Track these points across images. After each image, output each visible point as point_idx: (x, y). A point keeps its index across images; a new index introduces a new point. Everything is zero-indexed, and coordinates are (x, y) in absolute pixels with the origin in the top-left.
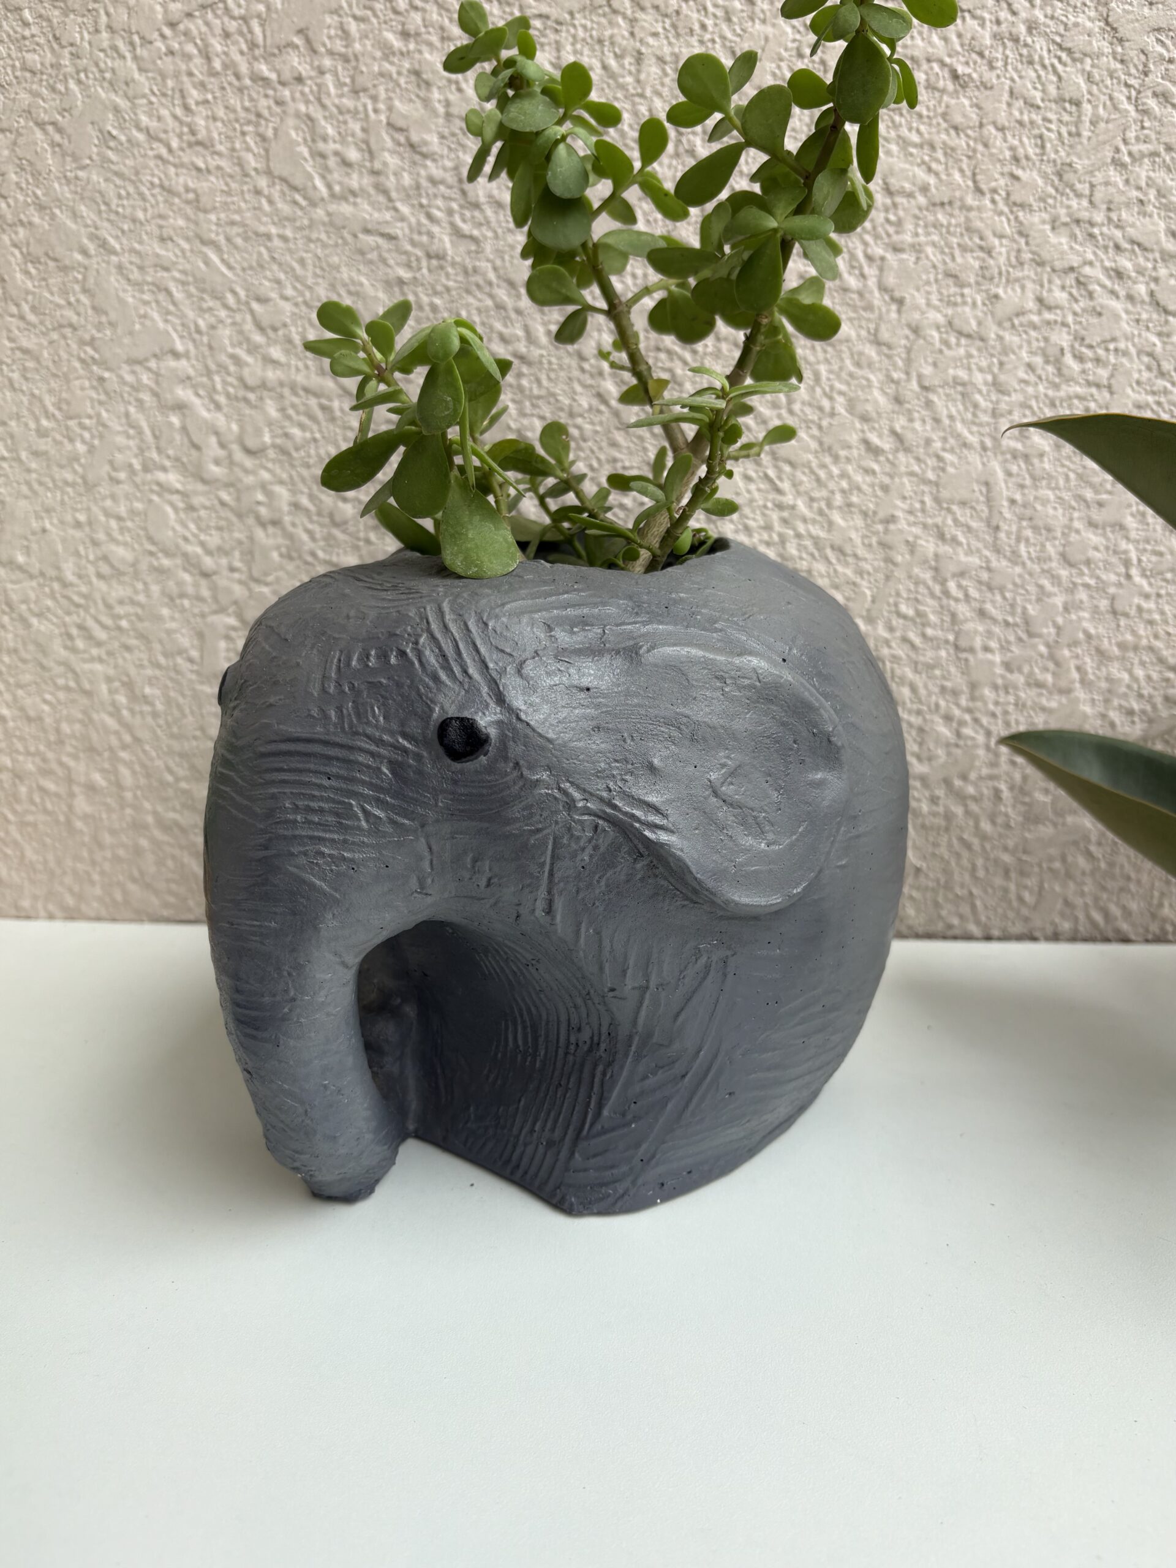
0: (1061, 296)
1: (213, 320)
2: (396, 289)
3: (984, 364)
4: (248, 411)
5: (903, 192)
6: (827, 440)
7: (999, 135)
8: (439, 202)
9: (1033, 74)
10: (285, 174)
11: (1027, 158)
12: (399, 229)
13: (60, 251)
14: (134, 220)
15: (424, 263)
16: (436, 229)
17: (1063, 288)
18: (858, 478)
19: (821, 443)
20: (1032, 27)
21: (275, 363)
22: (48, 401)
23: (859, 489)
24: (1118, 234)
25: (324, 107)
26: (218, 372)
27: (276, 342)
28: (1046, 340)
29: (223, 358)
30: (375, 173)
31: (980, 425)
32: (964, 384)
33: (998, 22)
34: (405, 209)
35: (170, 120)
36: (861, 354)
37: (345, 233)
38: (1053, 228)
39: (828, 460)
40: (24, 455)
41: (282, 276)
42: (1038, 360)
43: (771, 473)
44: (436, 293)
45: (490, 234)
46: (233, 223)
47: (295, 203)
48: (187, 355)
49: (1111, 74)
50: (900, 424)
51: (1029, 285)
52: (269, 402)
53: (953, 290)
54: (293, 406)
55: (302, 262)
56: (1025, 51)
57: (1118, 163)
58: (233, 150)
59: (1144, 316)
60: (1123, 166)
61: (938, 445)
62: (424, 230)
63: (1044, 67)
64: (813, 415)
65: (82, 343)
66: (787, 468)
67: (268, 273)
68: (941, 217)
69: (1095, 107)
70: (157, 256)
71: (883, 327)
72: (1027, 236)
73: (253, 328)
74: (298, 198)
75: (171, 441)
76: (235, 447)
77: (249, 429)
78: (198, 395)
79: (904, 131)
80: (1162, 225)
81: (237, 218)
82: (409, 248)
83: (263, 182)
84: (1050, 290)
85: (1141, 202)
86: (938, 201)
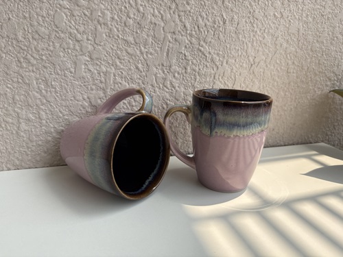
6: (266, 13)
18: (272, 25)
19: (264, 14)
23: (271, 28)
31: (299, 13)
50: (282, 10)
61: (290, 17)
64: (263, 6)
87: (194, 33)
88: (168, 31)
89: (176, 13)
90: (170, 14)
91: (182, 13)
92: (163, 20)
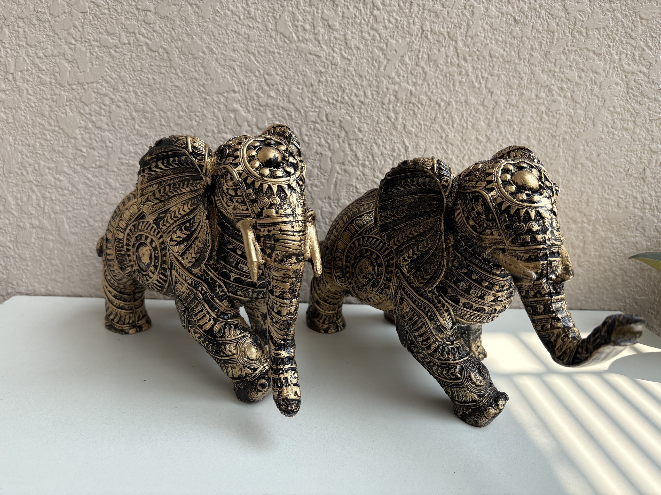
0: (543, 95)
1: (250, 80)
2: (319, 75)
3: (517, 115)
4: (260, 114)
5: (495, 56)
6: (464, 137)
7: (528, 41)
8: (337, 46)
9: (540, 22)
10: (282, 31)
11: (536, 49)
12: (322, 54)
13: (194, 51)
14: (224, 43)
15: (330, 67)
16: (335, 55)
17: (544, 92)
18: (474, 151)
19: (462, 138)
20: (541, 6)
21: (272, 97)
22: (184, 105)
23: (474, 154)
24: (563, 76)
25: (298, 9)
26: (250, 99)
27: (273, 90)
28: (538, 109)
29: (253, 94)
30: (316, 34)
31: (514, 135)
32: (511, 122)
33: (530, 3)
34: (325, 47)
35: (241, 8)
36: (478, 109)
37: (302, 54)
38: (542, 72)
39: (464, 144)
40: (172, 125)
41: (277, 67)
42: (535, 115)
43: (445, 147)
44: (333, 77)
45: (354, 58)
46: (261, 47)
47: (285, 42)
48: (239, 92)
49: (564, 24)
50: (489, 133)
51: (533, 90)
52: (268, 111)
53: (509, 90)
54: (277, 113)
55: (285, 62)
56: (538, 14)
57: (564, 53)
58: (264, 21)
59: (569, 103)
60: (566, 54)
61: (500, 141)
62: (331, 55)
63: (543, 19)
64: (460, 128)
65: (199, 85)
66: (450, 146)
67: (272, 65)
68: (507, 66)
69: (559, 34)
70: (232, 56)
71: (486, 100)
72: (534, 75)
73: (265, 84)
74: (286, 40)
75: (230, 123)
76: (254, 126)
77: (260, 120)
78: (241, 107)
79: (497, 37)
80: (577, 74)
81: (263, 45)
82: (325, 60)
83: (273, 34)
84: (540, 93)
85: (571, 66)
86: (506, 60)
87: (367, 163)
88: (336, 161)
89: (346, 142)
90: (339, 142)
91: (354, 142)
92: (330, 150)
